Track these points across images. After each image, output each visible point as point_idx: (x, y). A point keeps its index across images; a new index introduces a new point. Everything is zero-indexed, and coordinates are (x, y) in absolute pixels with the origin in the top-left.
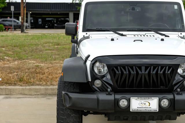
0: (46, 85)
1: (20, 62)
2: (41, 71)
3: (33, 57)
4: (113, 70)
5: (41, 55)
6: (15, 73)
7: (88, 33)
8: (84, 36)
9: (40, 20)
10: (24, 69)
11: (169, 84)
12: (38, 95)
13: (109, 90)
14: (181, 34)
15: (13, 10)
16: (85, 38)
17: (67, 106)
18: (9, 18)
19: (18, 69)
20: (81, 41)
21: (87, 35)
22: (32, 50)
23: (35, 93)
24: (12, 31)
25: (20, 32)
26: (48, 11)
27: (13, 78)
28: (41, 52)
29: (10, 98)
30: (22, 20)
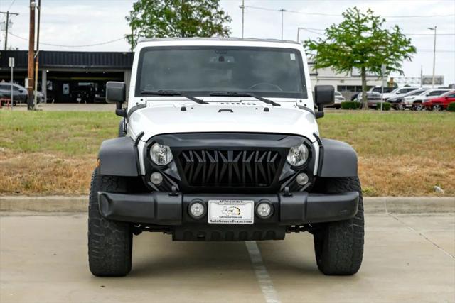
0: (74, 194)
1: (26, 155)
2: (64, 170)
3: (50, 147)
4: (181, 156)
5: (66, 144)
6: (18, 175)
7: (143, 98)
8: (137, 104)
9: (66, 86)
10: (33, 167)
11: (272, 181)
12: (59, 211)
13: (173, 188)
14: (301, 101)
15: (13, 66)
16: (138, 107)
17: (106, 215)
18: (3, 81)
19: (24, 167)
20: (132, 111)
21: (143, 102)
22: (50, 137)
23: (54, 209)
24: (10, 108)
25: (26, 108)
26: (82, 68)
27: (13, 183)
28: (65, 140)
29: (8, 216)
30: (29, 85)
